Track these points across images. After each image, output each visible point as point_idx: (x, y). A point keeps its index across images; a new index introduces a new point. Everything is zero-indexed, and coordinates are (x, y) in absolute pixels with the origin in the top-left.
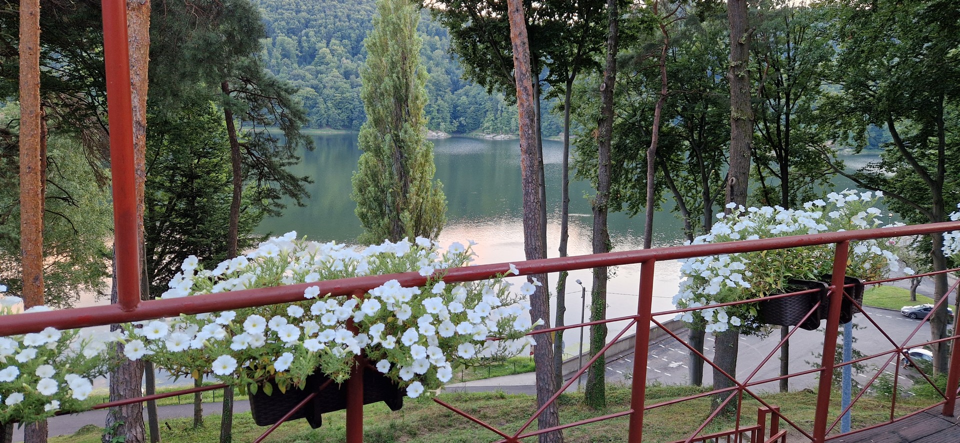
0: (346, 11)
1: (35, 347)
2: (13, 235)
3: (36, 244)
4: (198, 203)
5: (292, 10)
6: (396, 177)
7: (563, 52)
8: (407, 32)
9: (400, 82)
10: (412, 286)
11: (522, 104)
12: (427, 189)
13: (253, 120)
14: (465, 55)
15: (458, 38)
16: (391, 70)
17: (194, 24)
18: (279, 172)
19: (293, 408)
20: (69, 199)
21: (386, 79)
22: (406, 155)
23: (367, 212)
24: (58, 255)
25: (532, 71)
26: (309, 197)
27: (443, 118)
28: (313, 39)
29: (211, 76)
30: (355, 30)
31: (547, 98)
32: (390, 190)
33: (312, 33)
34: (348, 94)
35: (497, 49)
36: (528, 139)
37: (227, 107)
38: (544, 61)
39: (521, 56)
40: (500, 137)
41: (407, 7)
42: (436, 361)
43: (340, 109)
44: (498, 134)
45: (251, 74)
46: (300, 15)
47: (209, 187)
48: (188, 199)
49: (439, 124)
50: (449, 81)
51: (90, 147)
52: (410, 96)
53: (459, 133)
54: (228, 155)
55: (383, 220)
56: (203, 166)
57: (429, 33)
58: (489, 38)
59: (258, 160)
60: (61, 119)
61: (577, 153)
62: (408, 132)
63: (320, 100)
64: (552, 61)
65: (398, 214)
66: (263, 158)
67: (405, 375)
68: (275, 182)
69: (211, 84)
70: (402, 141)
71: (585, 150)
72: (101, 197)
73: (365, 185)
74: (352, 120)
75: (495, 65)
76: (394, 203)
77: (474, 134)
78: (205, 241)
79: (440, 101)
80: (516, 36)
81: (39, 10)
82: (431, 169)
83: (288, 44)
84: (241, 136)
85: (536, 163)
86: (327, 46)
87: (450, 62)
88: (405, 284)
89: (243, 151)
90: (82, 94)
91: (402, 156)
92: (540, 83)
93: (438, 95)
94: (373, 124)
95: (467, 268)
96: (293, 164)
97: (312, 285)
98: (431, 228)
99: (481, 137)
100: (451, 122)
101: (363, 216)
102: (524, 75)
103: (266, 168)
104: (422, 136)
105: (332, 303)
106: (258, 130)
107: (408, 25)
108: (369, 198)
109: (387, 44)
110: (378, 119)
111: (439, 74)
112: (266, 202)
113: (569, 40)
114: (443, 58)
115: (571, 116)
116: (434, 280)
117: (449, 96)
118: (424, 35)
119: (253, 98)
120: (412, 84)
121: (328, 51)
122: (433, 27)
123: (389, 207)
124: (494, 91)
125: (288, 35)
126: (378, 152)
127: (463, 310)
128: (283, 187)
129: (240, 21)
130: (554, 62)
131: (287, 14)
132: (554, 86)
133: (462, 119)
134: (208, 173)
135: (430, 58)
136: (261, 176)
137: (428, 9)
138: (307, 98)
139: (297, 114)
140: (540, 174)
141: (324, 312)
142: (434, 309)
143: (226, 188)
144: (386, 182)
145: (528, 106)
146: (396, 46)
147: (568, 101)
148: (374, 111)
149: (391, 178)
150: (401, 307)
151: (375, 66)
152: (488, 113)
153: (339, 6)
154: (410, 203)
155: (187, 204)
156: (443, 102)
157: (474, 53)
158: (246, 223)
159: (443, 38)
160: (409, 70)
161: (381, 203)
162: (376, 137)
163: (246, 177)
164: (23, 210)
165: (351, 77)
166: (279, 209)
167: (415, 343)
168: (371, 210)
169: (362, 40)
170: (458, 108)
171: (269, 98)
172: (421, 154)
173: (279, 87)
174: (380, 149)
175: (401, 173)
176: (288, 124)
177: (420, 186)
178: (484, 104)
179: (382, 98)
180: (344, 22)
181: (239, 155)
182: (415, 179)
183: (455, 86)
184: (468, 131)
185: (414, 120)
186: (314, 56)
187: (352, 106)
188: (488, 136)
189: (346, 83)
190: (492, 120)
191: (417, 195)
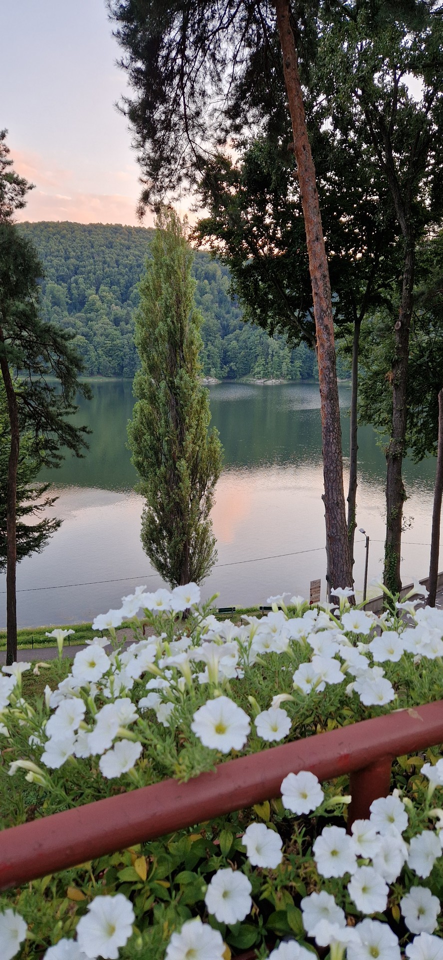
0: (115, 257)
5: (61, 256)
6: (172, 425)
8: (180, 274)
9: (175, 327)
11: (322, 344)
12: (203, 437)
13: (29, 369)
14: (246, 295)
15: (239, 277)
16: (165, 314)
18: (57, 423)
21: (161, 324)
22: (181, 402)
23: (143, 461)
26: (88, 447)
27: (213, 364)
28: (82, 286)
30: (124, 276)
32: (166, 439)
33: (81, 280)
34: (118, 341)
36: (329, 383)
37: (2, 355)
39: (321, 291)
40: (270, 382)
41: (181, 247)
43: (111, 356)
44: (269, 379)
45: (27, 319)
46: (69, 262)
49: (209, 370)
50: (219, 325)
52: (185, 340)
53: (229, 379)
54: (4, 405)
55: (159, 468)
58: (271, 276)
59: (35, 410)
62: (184, 378)
63: (91, 347)
65: (174, 463)
66: (40, 408)
68: (53, 432)
70: (178, 388)
73: (140, 434)
74: (122, 367)
76: (170, 451)
77: (244, 379)
79: (210, 347)
80: (316, 269)
82: (207, 416)
83: (59, 291)
84: (16, 385)
86: (97, 293)
87: (220, 307)
89: (19, 401)
91: (177, 404)
93: (208, 340)
94: (148, 371)
96: (71, 413)
98: (208, 476)
99: (251, 382)
100: (222, 368)
101: (139, 465)
102: (325, 312)
103: (43, 419)
104: (197, 382)
106: (35, 378)
107: (182, 266)
108: (145, 447)
109: (160, 287)
110: (153, 365)
111: (209, 319)
112: (43, 453)
114: (212, 302)
115: (358, 358)
117: (219, 341)
119: (28, 345)
120: (187, 329)
121: (97, 297)
122: (203, 270)
123: (165, 455)
124: (275, 334)
125: (57, 282)
126: (153, 399)
128: (61, 437)
129: (15, 259)
131: (56, 261)
132: (340, 326)
133: (232, 364)
135: (199, 303)
136: (39, 427)
138: (80, 346)
139: (76, 362)
143: (3, 439)
144: (161, 430)
145: (329, 347)
146: (170, 289)
147: (356, 341)
148: (148, 357)
149: (167, 426)
151: (149, 311)
152: (259, 357)
153: (107, 251)
154: (187, 451)
156: (213, 348)
158: (23, 475)
160: (183, 314)
161: (157, 451)
162: (151, 384)
163: (23, 428)
165: (121, 323)
166: (58, 461)
168: (147, 458)
169: (131, 286)
170: (229, 353)
171: (45, 345)
172: (196, 401)
173: (55, 333)
174: (155, 397)
175: (177, 421)
176: (65, 371)
177: (196, 434)
178: (255, 348)
179: (156, 343)
180: (113, 268)
181: (16, 405)
182: (191, 426)
183: (226, 331)
184: (238, 377)
185: (189, 366)
186: (84, 303)
187: (122, 353)
188: (259, 381)
189: (116, 330)
190: (263, 365)
191: (194, 443)
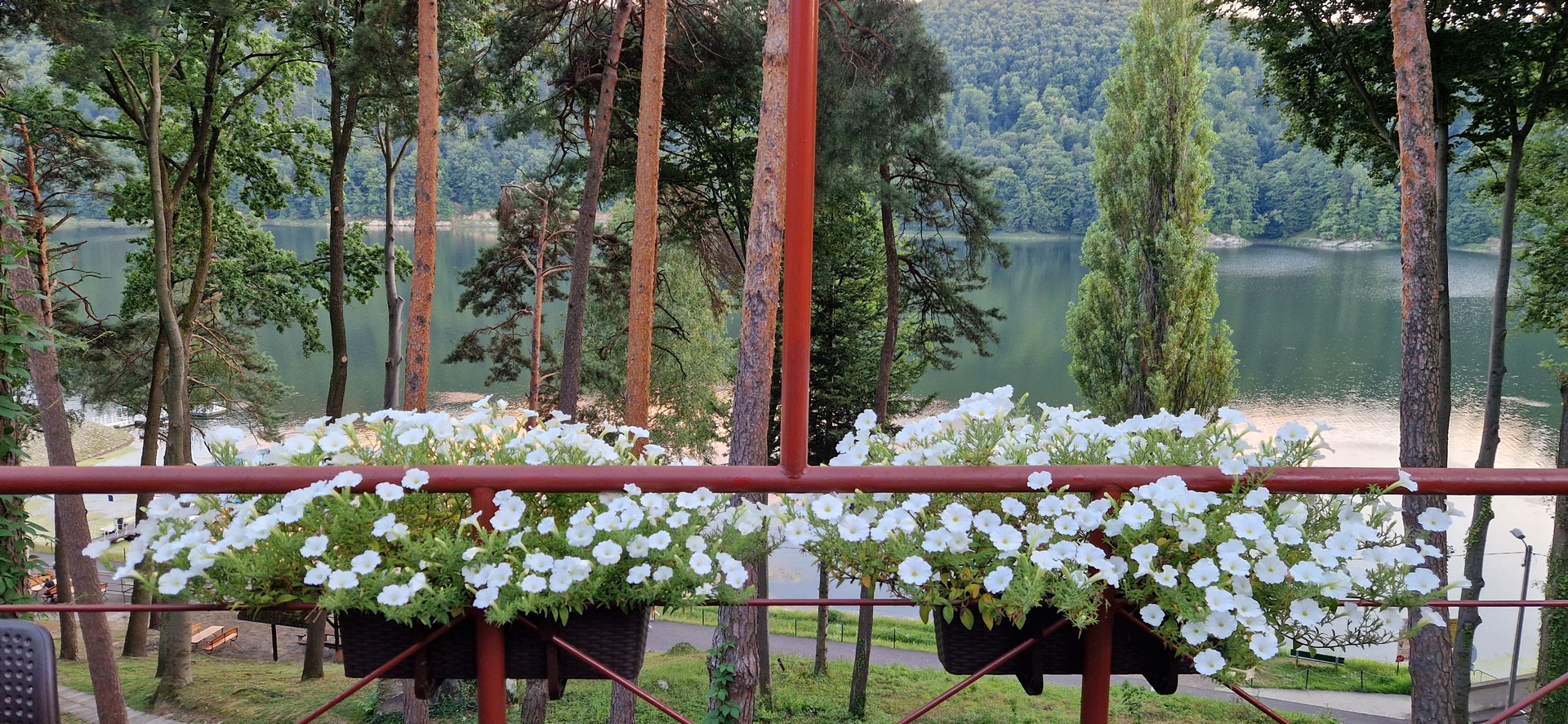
0: (1074, 38)
1: (688, 510)
2: (613, 375)
3: (643, 388)
4: (837, 343)
5: (987, 44)
6: (1144, 314)
7: (1508, 79)
8: (1181, 65)
9: (1163, 152)
10: (1205, 490)
11: (1409, 182)
12: (1201, 338)
13: (921, 220)
14: (1292, 96)
15: (1279, 68)
16: (1148, 130)
17: (851, 78)
18: (953, 301)
19: (1000, 656)
20: (678, 331)
21: (1138, 147)
22: (1164, 276)
23: (1090, 371)
24: (661, 405)
25: (1436, 120)
26: (997, 341)
27: (1238, 212)
28: (1016, 89)
29: (869, 156)
30: (1086, 69)
31: (1465, 170)
32: (1132, 336)
33: (1015, 79)
34: (1067, 175)
35: (1359, 81)
36: (1420, 248)
37: (886, 201)
38: (1463, 101)
39: (1413, 93)
40: (1350, 246)
41: (1185, 21)
42: (1249, 621)
43: (1053, 199)
44: (1349, 239)
45: (923, 150)
46: (999, 52)
47: (853, 319)
48: (823, 338)
49: (1229, 222)
50: (1255, 145)
51: (708, 262)
52: (1179, 173)
53: (1270, 237)
54: (882, 273)
55: (1116, 386)
56: (845, 290)
57: (1220, 63)
58: (1343, 62)
59: (924, 282)
60: (676, 221)
61: (1529, 278)
62: (1172, 237)
63: (1022, 185)
64: (1481, 98)
65: (1144, 377)
66: (932, 278)
67: (1192, 635)
68: (947, 316)
69: (867, 167)
70: (1160, 252)
71: (1548, 272)
72: (715, 329)
73: (1088, 326)
74: (1071, 218)
75: (1354, 112)
76: (1137, 358)
77: (1298, 240)
78: (843, 400)
79: (1234, 182)
80: (1406, 55)
81: (662, 75)
82: (1210, 302)
83: (978, 98)
84: (901, 245)
85: (1435, 294)
86: (1039, 98)
87: (1258, 112)
88: (1195, 485)
89: (903, 267)
90: (702, 188)
91: (1156, 279)
92: (1451, 142)
93: (1231, 170)
94: (1109, 224)
95: (1310, 470)
96: (976, 288)
97: (1039, 469)
99: (1313, 245)
100: (1254, 218)
101: (1082, 377)
102: (1419, 127)
103: (934, 295)
104: (1196, 244)
105: (1072, 501)
106: (927, 235)
107: (1184, 51)
108: (1093, 348)
109: (1142, 86)
110: (1119, 215)
111: (1236, 134)
112: (931, 346)
113: (1523, 56)
114: (1245, 105)
115: (1519, 204)
116: (1246, 484)
117: (1252, 172)
118: (1212, 67)
119: (923, 186)
120: (1184, 155)
121: (1039, 105)
122: (1230, 50)
123: (1128, 364)
124: (1348, 160)
125: (978, 85)
126: (1114, 270)
127: (1298, 541)
128: (959, 323)
129: (915, 69)
130: (1486, 101)
131: (978, 53)
132: (1481, 146)
133: (1275, 212)
134: (853, 300)
135: (1219, 106)
136: (927, 306)
137: (1225, 21)
138: (1001, 184)
139: (990, 210)
140: (1441, 316)
141: (1059, 513)
142: (1250, 532)
143: (875, 324)
144: (1125, 322)
145: (1424, 185)
146: (1159, 90)
147: (1514, 175)
148: (1111, 201)
149: (1136, 316)
150: (1187, 522)
151: (1119, 126)
152: (1331, 201)
153: (1063, 31)
154: (1167, 360)
155: (822, 344)
156: (1239, 183)
157: (1311, 92)
158: (900, 376)
159: (1248, 69)
160: (1180, 130)
161: (1113, 357)
162: (1112, 246)
163: (906, 307)
164: (631, 343)
165: (1075, 146)
166: (951, 359)
167: (1213, 584)
168: (1097, 367)
169: (1098, 84)
170: (1269, 194)
171: (946, 186)
172: (1192, 275)
173: (963, 168)
174: (1118, 266)
175: (1153, 308)
176: (972, 225)
177: (1187, 331)
178: (1324, 184)
179: (1127, 179)
180: (1070, 57)
181: (897, 273)
182: (1179, 318)
183: (1266, 154)
184: (1286, 235)
185: (1183, 216)
186: (1017, 116)
187: (1073, 195)
188: (1329, 244)
189: (1065, 157)
190: (1338, 214)
191: (1181, 345)
